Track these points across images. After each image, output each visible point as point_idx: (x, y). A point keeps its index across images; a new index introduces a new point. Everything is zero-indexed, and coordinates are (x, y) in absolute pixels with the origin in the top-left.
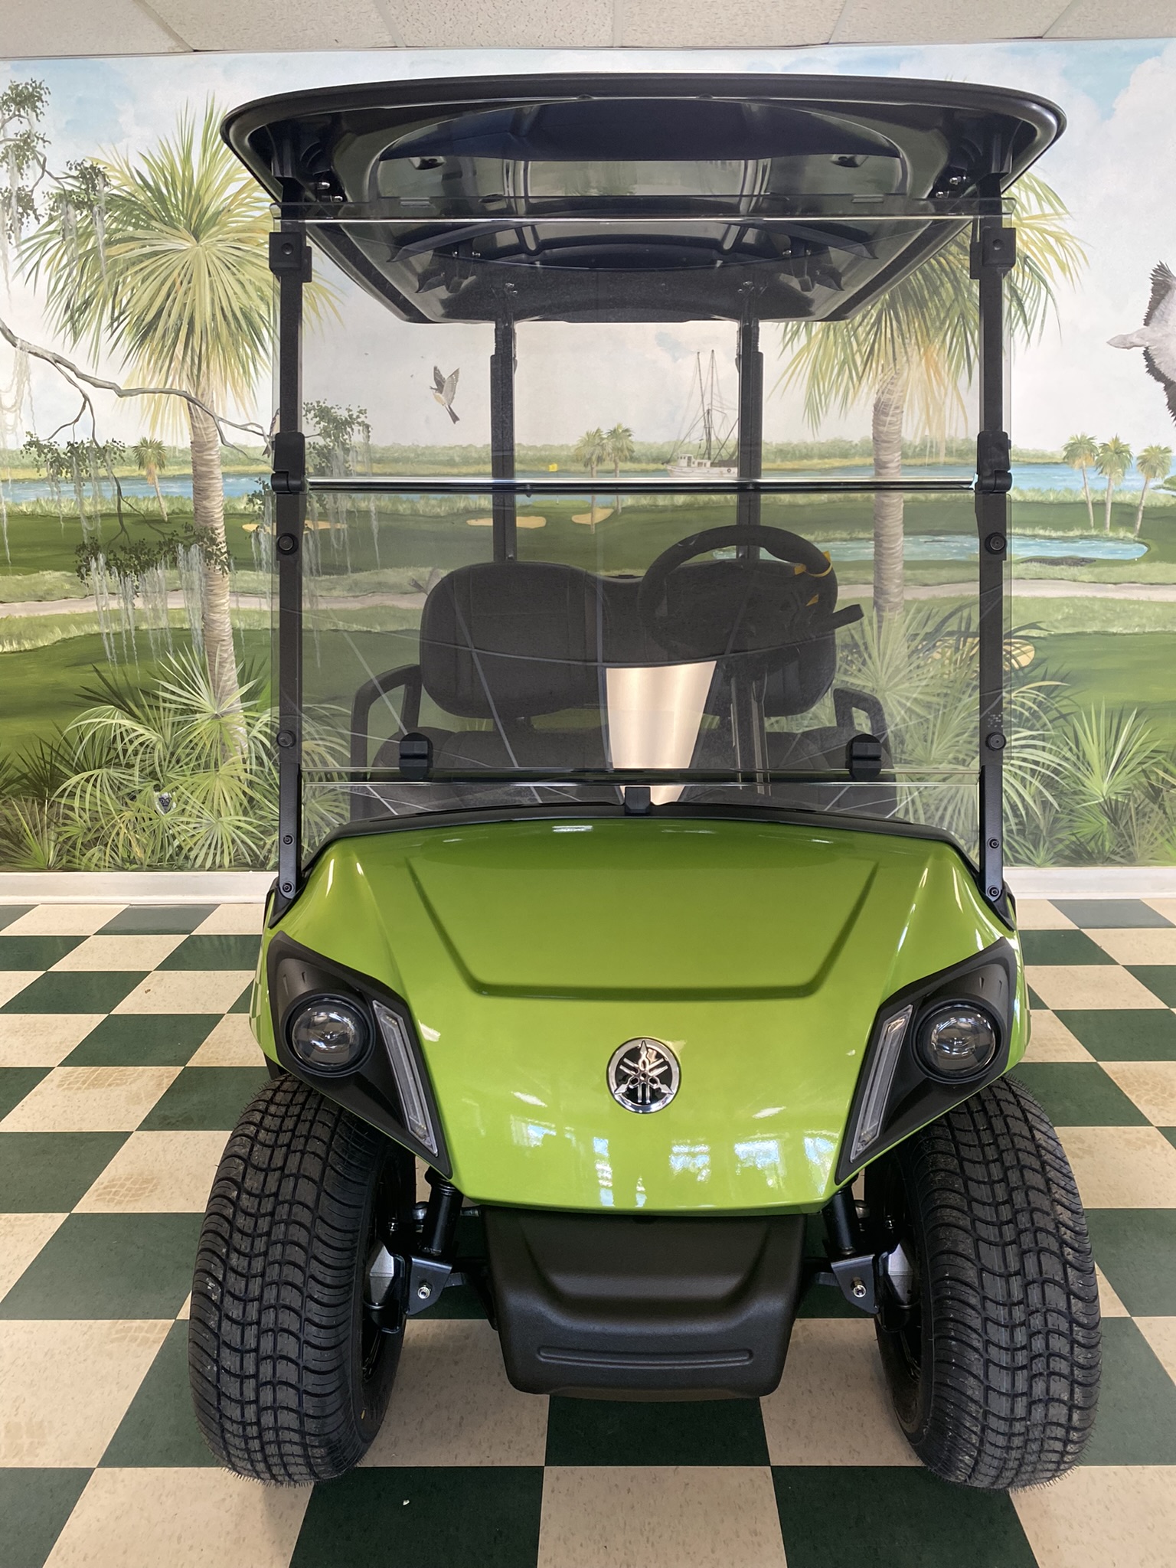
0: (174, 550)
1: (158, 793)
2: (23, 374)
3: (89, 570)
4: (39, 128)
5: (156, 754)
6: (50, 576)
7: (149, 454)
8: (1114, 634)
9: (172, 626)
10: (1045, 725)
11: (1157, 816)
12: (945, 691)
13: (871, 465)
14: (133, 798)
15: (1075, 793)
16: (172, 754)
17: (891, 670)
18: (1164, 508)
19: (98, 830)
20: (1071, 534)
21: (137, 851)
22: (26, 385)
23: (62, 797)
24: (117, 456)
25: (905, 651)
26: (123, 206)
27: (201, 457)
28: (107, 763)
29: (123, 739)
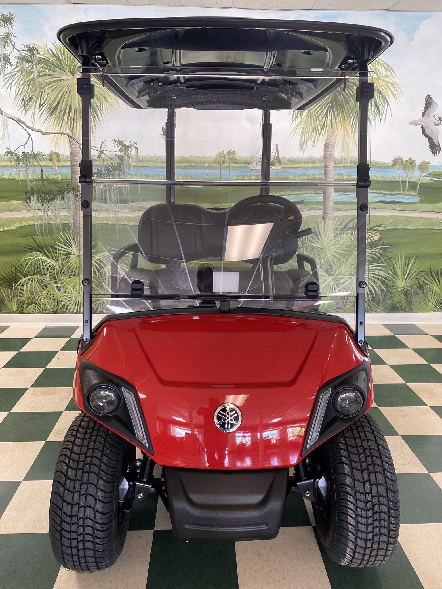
0: (63, 194)
1: (56, 285)
2: (5, 125)
3: (30, 200)
4: (12, 31)
5: (55, 270)
6: (15, 203)
7: (54, 157)
8: (408, 229)
9: (62, 222)
10: (383, 262)
11: (421, 294)
12: (347, 249)
13: (323, 166)
14: (47, 287)
15: (393, 286)
16: (62, 270)
17: (328, 242)
18: (427, 184)
19: (33, 298)
20: (394, 193)
21: (48, 307)
22: (6, 130)
23: (19, 286)
24: (41, 157)
25: (333, 235)
26: (44, 62)
27: (74, 159)
28: (36, 273)
29: (43, 264)
